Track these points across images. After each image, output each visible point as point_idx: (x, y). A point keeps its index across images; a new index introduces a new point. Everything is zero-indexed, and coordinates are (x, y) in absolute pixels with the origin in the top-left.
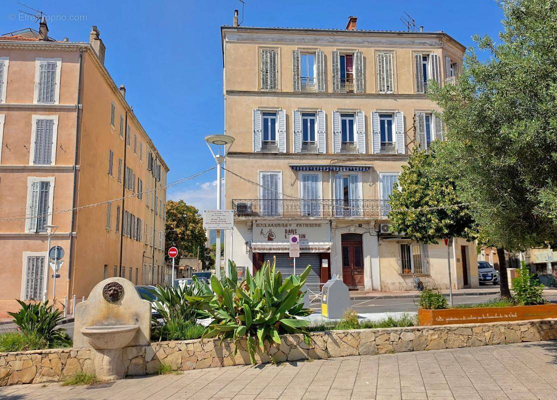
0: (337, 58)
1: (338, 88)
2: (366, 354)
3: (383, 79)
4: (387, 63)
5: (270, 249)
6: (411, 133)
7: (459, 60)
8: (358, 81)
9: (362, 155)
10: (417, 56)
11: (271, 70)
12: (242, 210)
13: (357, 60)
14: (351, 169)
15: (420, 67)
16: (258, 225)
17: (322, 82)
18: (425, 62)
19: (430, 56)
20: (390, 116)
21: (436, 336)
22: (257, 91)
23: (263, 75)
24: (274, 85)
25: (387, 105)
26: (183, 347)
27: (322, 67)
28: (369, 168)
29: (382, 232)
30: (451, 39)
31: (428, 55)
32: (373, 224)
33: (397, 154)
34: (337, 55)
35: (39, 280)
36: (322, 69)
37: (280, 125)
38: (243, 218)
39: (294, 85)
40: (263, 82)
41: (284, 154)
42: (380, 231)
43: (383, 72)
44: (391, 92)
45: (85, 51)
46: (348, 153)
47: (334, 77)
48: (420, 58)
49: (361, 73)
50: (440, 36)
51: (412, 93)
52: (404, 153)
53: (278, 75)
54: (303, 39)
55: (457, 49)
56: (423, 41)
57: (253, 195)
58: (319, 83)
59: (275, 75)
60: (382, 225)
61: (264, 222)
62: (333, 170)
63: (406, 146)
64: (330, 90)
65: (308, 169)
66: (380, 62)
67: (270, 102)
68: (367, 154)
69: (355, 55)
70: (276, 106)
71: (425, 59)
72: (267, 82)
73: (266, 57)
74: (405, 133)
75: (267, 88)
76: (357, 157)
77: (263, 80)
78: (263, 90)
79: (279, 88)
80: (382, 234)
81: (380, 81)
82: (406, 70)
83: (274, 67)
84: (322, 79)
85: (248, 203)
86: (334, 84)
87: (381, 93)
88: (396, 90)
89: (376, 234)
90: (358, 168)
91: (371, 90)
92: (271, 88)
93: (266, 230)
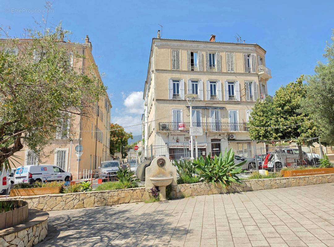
0: (208, 55)
1: (208, 69)
2: (267, 189)
3: (230, 66)
4: (231, 58)
5: (178, 146)
6: (243, 91)
7: (263, 57)
8: (218, 66)
9: (220, 101)
10: (245, 55)
11: (177, 60)
12: (164, 127)
13: (217, 56)
14: (215, 108)
15: (247, 60)
16: (171, 135)
17: (201, 66)
18: (248, 58)
19: (251, 55)
20: (233, 83)
21: (295, 181)
22: (170, 69)
23: (173, 62)
24: (178, 67)
25: (231, 78)
26: (192, 187)
27: (201, 59)
28: (224, 107)
29: (230, 138)
30: (260, 47)
31: (250, 55)
32: (226, 134)
33: (236, 101)
34: (208, 53)
35: (63, 163)
36: (201, 60)
37: (181, 87)
38: (165, 131)
39: (188, 67)
40: (173, 65)
41: (184, 100)
42: (229, 138)
43: (229, 62)
44: (233, 72)
45: (85, 48)
46: (214, 100)
47: (206, 64)
48: (246, 56)
49: (220, 62)
50: (256, 46)
51: (243, 72)
52: (240, 101)
53: (180, 63)
54: (192, 45)
55: (263, 52)
56: (247, 48)
57: (169, 120)
58: (200, 66)
59: (178, 62)
60: (230, 135)
61: (174, 133)
62: (207, 108)
63: (241, 97)
64: (205, 70)
65: (195, 108)
66: (228, 57)
67: (176, 76)
68: (223, 101)
69: (216, 53)
70: (179, 77)
71: (248, 56)
72: (175, 66)
73: (175, 54)
74: (240, 91)
75: (175, 69)
76: (218, 102)
77: (173, 64)
78: (173, 70)
79: (181, 68)
80: (230, 140)
81: (228, 66)
82: (240, 61)
83: (178, 59)
84: (201, 64)
85: (167, 124)
86: (207, 67)
87: (228, 72)
88: (236, 71)
89: (227, 139)
90: (218, 108)
91: (224, 70)
92: (177, 69)
93: (175, 137)
